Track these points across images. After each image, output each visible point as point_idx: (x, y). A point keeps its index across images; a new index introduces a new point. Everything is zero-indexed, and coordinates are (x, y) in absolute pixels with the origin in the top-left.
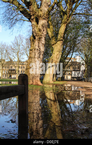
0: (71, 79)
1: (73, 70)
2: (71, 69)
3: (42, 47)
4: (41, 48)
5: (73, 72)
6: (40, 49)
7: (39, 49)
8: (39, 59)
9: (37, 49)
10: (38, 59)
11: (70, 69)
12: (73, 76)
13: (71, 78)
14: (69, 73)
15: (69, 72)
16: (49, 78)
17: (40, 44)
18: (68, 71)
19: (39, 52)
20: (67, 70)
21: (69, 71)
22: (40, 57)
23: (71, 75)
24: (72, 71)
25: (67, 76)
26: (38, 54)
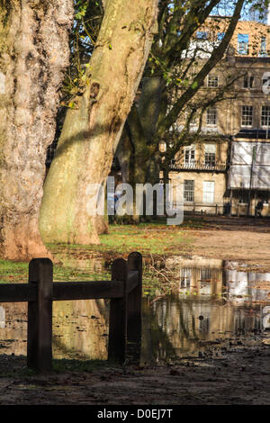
0: (227, 207)
1: (244, 134)
2: (228, 118)
3: (57, 45)
4: (50, 51)
5: (244, 149)
6: (44, 53)
7: (36, 55)
8: (39, 112)
9: (30, 56)
10: (33, 109)
11: (213, 118)
12: (240, 178)
13: (221, 201)
14: (211, 159)
15: (211, 148)
16: (74, 209)
17: (48, 28)
18: (199, 138)
19: (41, 74)
20: (194, 128)
21: (210, 139)
22: (42, 103)
23: (226, 172)
24: (230, 139)
25: (189, 185)
26: (34, 81)
